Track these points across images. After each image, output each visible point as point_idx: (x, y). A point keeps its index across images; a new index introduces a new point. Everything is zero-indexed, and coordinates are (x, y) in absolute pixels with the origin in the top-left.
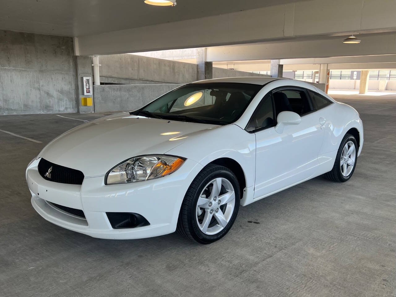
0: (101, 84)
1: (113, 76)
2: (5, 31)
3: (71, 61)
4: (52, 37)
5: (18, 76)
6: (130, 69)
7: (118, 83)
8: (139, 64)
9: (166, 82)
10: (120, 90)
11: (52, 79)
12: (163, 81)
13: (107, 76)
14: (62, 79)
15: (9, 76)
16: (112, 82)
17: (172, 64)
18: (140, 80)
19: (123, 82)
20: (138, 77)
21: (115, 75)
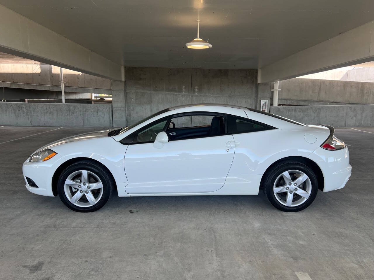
0: (279, 105)
1: (292, 99)
2: (209, 70)
3: (254, 88)
4: (241, 71)
5: (214, 101)
6: (310, 92)
7: (296, 105)
8: (320, 87)
9: (350, 103)
10: (295, 110)
11: (237, 102)
12: (346, 102)
13: (287, 99)
14: (246, 102)
15: (208, 101)
16: (291, 104)
17: (360, 85)
18: (320, 101)
19: (301, 103)
20: (318, 99)
21: (295, 98)
